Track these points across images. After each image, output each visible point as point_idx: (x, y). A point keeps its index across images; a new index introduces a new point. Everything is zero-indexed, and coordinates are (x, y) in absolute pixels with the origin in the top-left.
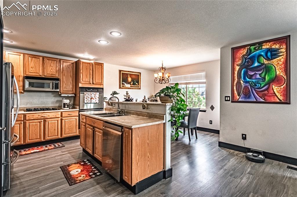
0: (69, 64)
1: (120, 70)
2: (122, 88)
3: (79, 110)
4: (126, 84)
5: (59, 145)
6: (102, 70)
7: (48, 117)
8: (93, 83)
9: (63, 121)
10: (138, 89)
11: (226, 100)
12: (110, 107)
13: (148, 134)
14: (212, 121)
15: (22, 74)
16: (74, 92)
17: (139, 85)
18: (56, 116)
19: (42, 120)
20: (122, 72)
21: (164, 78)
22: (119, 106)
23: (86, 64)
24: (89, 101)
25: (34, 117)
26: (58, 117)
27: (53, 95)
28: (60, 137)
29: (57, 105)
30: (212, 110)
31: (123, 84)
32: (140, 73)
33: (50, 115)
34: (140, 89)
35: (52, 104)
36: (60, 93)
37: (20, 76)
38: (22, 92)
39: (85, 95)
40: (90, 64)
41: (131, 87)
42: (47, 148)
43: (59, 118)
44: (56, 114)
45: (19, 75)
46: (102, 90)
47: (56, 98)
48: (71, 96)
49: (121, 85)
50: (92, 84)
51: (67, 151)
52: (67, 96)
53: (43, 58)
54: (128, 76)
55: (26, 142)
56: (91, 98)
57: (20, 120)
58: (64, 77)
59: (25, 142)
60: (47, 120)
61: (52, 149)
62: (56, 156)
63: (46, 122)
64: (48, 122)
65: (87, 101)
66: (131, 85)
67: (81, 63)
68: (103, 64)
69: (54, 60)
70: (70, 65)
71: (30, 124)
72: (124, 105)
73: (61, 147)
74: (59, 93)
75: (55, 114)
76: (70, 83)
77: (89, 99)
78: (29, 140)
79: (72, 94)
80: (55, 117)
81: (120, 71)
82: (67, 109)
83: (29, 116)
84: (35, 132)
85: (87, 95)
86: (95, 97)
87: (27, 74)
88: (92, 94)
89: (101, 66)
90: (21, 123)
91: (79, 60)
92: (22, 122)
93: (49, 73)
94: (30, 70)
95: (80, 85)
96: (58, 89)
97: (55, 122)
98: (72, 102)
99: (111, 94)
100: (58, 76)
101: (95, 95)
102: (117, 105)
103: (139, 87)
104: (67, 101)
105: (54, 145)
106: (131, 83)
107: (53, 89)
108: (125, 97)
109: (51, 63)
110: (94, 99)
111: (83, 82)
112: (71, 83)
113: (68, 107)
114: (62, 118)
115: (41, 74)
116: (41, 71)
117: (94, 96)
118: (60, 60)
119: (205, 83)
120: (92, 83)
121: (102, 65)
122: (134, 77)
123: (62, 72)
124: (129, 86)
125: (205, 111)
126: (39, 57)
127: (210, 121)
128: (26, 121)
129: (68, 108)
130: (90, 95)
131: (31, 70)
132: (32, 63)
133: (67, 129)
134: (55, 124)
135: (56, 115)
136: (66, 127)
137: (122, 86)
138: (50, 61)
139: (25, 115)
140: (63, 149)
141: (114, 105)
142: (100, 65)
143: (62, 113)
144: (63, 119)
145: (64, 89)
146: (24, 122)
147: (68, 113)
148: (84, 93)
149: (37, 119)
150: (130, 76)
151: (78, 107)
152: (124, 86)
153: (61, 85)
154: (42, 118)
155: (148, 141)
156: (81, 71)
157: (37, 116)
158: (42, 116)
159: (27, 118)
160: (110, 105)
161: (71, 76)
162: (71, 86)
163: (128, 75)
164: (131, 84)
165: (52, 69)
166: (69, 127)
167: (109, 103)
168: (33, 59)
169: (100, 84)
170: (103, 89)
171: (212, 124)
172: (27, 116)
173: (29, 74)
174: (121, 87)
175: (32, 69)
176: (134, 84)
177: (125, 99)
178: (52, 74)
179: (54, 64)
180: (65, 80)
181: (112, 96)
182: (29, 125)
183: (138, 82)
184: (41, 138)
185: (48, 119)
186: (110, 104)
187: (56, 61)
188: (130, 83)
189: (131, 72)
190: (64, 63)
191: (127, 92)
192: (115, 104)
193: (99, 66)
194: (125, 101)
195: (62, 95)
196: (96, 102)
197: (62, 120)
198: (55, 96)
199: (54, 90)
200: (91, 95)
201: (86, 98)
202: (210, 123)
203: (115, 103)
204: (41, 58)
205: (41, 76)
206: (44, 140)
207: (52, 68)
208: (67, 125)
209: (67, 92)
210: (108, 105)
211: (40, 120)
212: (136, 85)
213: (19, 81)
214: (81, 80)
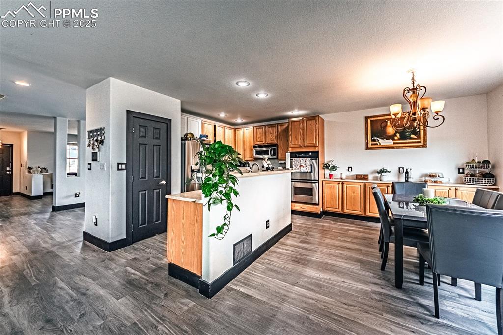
1: (366, 117)
2: (371, 149)
4: (381, 141)
8: (304, 146)
10: (419, 147)
17: (420, 138)
20: (370, 119)
23: (296, 123)
31: (372, 141)
34: (424, 146)
39: (294, 161)
40: (299, 121)
41: (394, 144)
49: (370, 143)
50: (303, 148)
54: (387, 125)
56: (301, 166)
58: (281, 142)
65: (296, 170)
66: (394, 140)
67: (290, 123)
69: (273, 127)
70: (286, 128)
74: (278, 160)
77: (298, 167)
81: (367, 118)
87: (256, 144)
88: (302, 161)
89: (314, 120)
93: (269, 141)
95: (290, 150)
100: (275, 143)
101: (305, 161)
103: (420, 142)
106: (396, 136)
110: (304, 167)
111: (292, 146)
116: (264, 140)
117: (304, 163)
120: (302, 146)
124: (390, 142)
130: (299, 161)
131: (258, 140)
132: (258, 133)
137: (372, 145)
138: (270, 128)
145: (282, 155)
148: (292, 159)
150: (391, 123)
152: (377, 144)
153: (278, 151)
156: (290, 133)
163: (387, 122)
164: (396, 138)
165: (272, 136)
168: (259, 129)
169: (314, 146)
170: (317, 152)
174: (370, 146)
176: (403, 137)
178: (272, 141)
179: (273, 130)
180: (282, 145)
183: (417, 132)
188: (392, 137)
190: (281, 127)
193: (311, 121)
195: (280, 162)
196: (306, 171)
199: (272, 157)
201: (295, 166)
204: (264, 127)
205: (264, 144)
212: (412, 138)
214: (290, 144)
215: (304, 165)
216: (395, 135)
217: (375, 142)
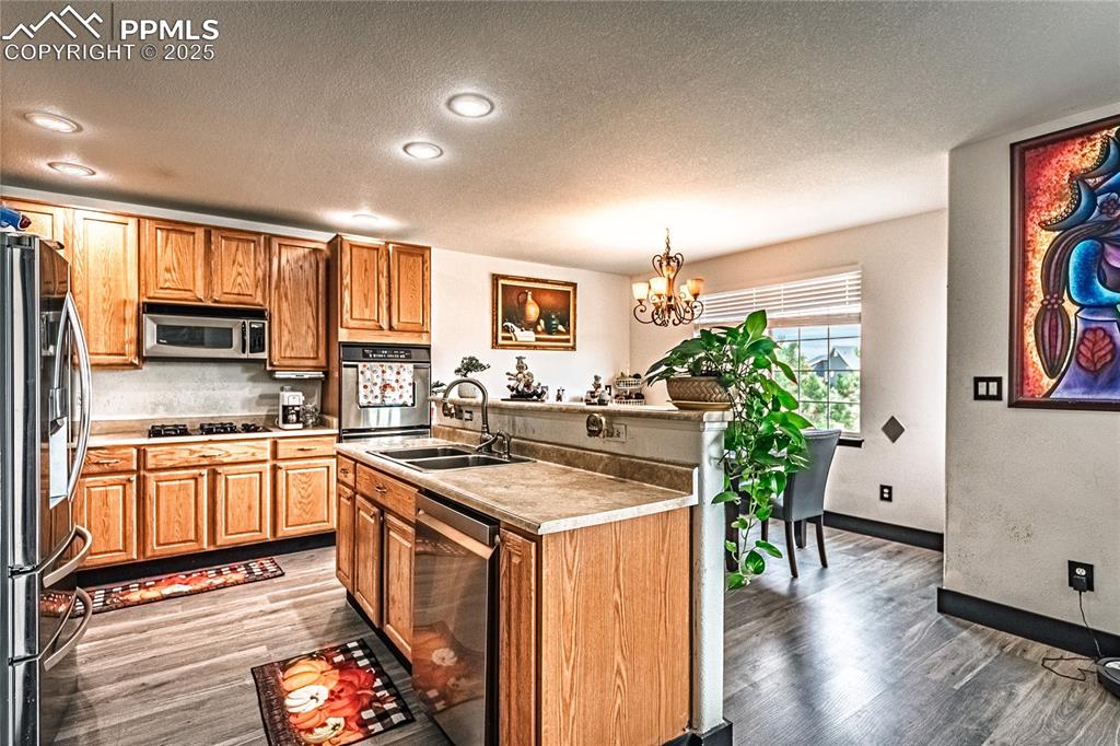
0: (300, 252)
1: (494, 275)
2: (503, 346)
3: (337, 431)
4: (517, 330)
5: (265, 570)
6: (423, 275)
7: (226, 460)
8: (391, 328)
9: (281, 475)
10: (566, 348)
11: (977, 397)
12: (455, 422)
13: (618, 558)
14: (890, 488)
15: (133, 296)
16: (322, 361)
17: (568, 332)
18: (253, 454)
19: (205, 472)
20: (501, 282)
21: (672, 302)
22: (485, 420)
23: (365, 251)
24: (376, 397)
25: (175, 456)
26: (260, 457)
27: (247, 375)
28: (268, 536)
29: (263, 412)
30: (894, 441)
31: (506, 329)
32: (574, 285)
33: (231, 452)
34: (573, 348)
35: (243, 407)
36: (271, 365)
37: (125, 302)
38: (136, 362)
39: (362, 373)
40: (378, 249)
41: (537, 340)
42: (219, 581)
43: (264, 461)
44: (253, 447)
45: (124, 296)
46: (424, 352)
47: (256, 384)
48: (310, 379)
49: (500, 334)
50: (387, 332)
51: (290, 597)
52: (294, 377)
53: (209, 230)
54: (526, 299)
55: (149, 553)
56: (385, 387)
57: (125, 468)
58: (285, 305)
59: (144, 553)
60: (219, 470)
61: (237, 583)
62: (245, 618)
63: (219, 477)
64: (226, 480)
65: (370, 399)
66: (536, 332)
67: (347, 249)
68: (429, 248)
69: (249, 241)
70: (304, 257)
71: (160, 484)
72: (506, 417)
73: (269, 578)
74: (268, 368)
75: (248, 446)
76: (305, 328)
77: (377, 391)
78: (159, 544)
79: (316, 368)
80: (250, 459)
81: (495, 278)
82: (294, 429)
83: (155, 456)
84: (177, 517)
85: (368, 374)
86: (397, 381)
87: (151, 295)
88: (388, 371)
89: (421, 259)
90: (129, 481)
91: (337, 236)
92: (134, 478)
93: (228, 291)
94: (161, 280)
95: (343, 335)
96: (263, 350)
97: (250, 478)
98: (315, 402)
99: (458, 371)
100: (261, 303)
101: (398, 373)
102: (478, 415)
103: (568, 341)
104: (293, 398)
105: (246, 566)
107: (244, 352)
108: (513, 383)
109: (237, 250)
110: (393, 390)
111: (352, 324)
112: (309, 327)
113: (298, 422)
114: (275, 462)
115: (199, 293)
116: (200, 283)
117: (394, 377)
118: (269, 238)
119: (859, 318)
120: (385, 326)
121: (423, 256)
122: (548, 300)
123: (278, 287)
124: (527, 336)
125: (858, 444)
126: (193, 230)
127: (883, 487)
128: (147, 474)
129: (300, 426)
130: (380, 373)
131: (166, 281)
132: (167, 251)
133: (295, 504)
134: (250, 485)
135: (253, 450)
136: (291, 497)
137: (504, 338)
138: (234, 244)
139: (141, 451)
140: (277, 588)
141: (467, 416)
142: (417, 255)
143: (275, 444)
144: (281, 468)
145: (285, 350)
146: (138, 478)
147: (299, 443)
148: (356, 366)
149: (186, 464)
150: (533, 298)
151: (335, 421)
152: (511, 339)
153: (275, 336)
154: (205, 462)
155: (617, 595)
156: (347, 280)
157: (185, 454)
158: (204, 456)
159: (151, 463)
160: (452, 416)
161: (309, 300)
162: (310, 340)
163: (527, 294)
164: (539, 328)
165: (239, 274)
166: (302, 497)
167: (449, 406)
168: (173, 236)
169: (417, 329)
170: (428, 348)
171: (890, 499)
172: (149, 455)
173: (157, 295)
174: (500, 341)
175: (168, 276)
176: (549, 330)
177: (512, 390)
178: (239, 294)
179: (246, 253)
180: (286, 316)
181: (459, 377)
182: (158, 487)
183: (565, 321)
184: (202, 537)
185: (226, 468)
186: (453, 411)
187: (254, 241)
188: (533, 326)
189: (536, 281)
190: (283, 250)
191: (519, 359)
192: (471, 412)
193: (411, 259)
194: (513, 398)
195: (279, 375)
196: (401, 402)
197: (275, 469)
198: (253, 379)
199: (248, 355)
200: (383, 372)
201: (365, 387)
202: (882, 498)
203: (469, 405)
204: (200, 233)
205: (201, 300)
206: (212, 548)
207: (241, 270)
208: (293, 491)
209: (294, 362)
210: (445, 415)
211: (196, 471)
212: (559, 332)
213: (125, 320)
214: (346, 316)
215: (394, 384)
216: (538, 323)
217: (508, 332)
